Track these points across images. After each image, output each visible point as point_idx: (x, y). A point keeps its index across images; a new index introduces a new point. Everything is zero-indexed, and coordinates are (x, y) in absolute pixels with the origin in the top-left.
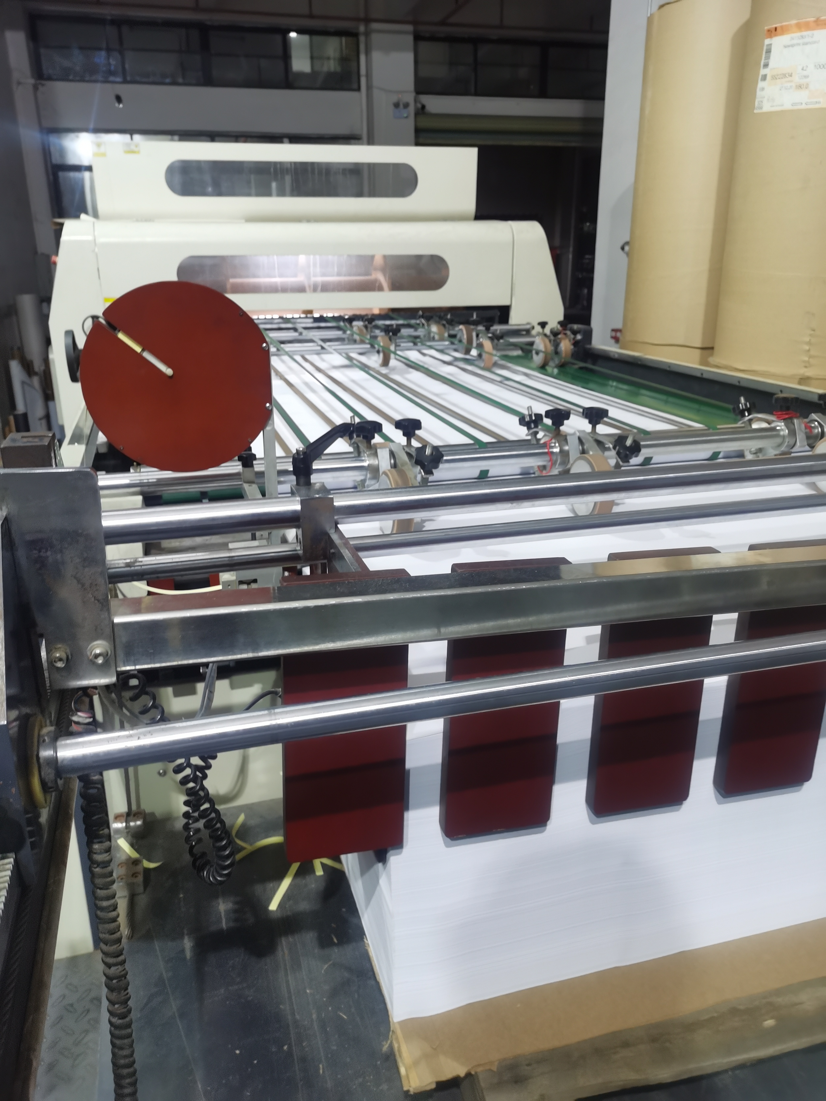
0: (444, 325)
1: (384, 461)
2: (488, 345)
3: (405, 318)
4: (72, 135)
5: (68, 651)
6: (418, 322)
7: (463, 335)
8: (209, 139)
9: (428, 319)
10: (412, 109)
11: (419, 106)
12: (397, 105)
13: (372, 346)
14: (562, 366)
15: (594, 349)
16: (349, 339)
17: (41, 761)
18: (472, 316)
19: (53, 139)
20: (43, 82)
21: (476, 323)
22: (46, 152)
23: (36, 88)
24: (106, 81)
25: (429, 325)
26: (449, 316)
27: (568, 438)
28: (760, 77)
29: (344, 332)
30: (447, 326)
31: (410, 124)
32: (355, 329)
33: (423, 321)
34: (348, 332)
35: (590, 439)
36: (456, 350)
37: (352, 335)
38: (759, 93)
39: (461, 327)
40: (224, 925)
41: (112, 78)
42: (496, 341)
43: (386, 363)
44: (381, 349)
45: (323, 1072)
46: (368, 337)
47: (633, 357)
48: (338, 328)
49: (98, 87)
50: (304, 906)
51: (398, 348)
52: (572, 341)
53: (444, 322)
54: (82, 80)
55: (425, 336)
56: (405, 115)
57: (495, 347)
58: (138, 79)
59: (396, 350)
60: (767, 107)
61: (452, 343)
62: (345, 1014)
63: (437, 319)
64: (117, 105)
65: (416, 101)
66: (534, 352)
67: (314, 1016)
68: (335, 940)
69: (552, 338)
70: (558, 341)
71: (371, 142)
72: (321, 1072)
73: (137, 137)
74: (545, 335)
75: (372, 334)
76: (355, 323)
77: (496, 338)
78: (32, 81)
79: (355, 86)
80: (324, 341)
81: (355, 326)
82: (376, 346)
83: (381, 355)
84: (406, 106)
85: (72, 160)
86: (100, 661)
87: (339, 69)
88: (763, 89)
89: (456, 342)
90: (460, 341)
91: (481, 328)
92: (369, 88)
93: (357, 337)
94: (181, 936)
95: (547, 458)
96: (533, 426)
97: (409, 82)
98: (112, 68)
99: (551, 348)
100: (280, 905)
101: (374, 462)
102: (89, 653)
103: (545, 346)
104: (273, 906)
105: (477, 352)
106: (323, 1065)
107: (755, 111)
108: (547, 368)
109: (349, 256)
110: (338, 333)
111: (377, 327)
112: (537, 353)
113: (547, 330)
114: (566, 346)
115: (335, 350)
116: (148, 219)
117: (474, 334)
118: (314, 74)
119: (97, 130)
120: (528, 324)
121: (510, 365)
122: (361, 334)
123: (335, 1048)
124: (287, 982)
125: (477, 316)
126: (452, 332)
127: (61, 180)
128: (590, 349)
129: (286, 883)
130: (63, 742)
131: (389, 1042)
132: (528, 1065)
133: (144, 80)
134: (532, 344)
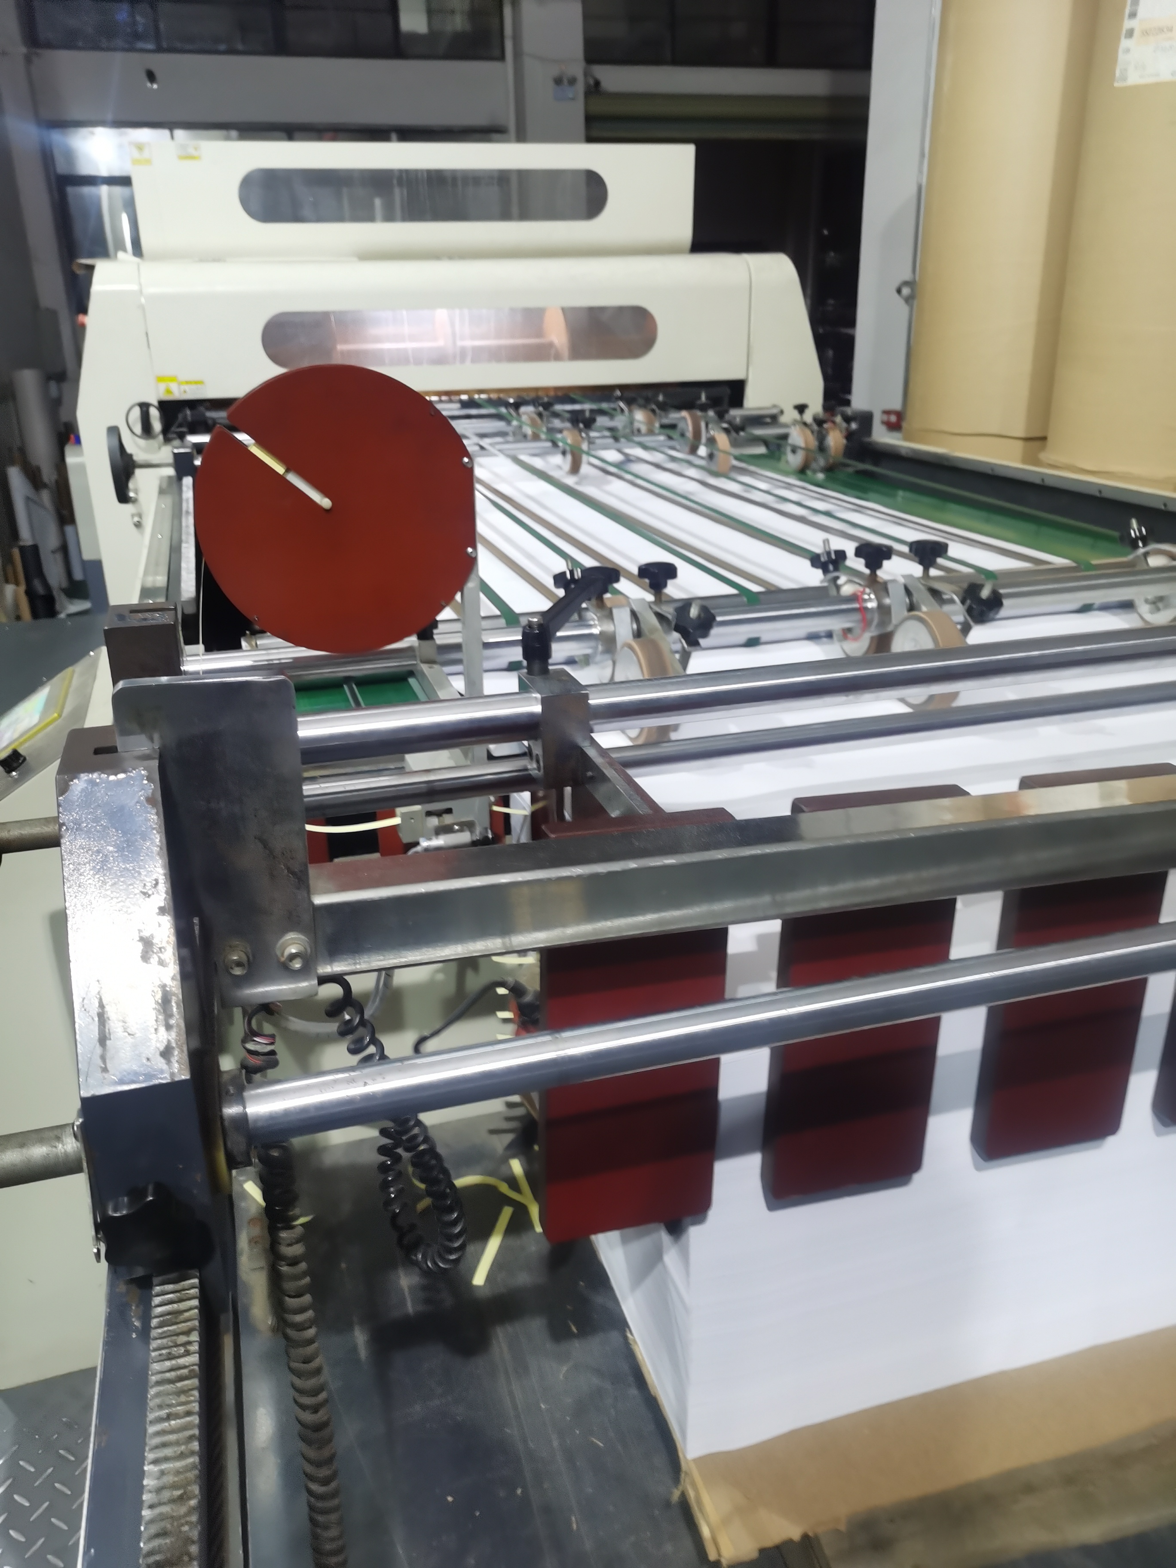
0: (653, 411)
1: (623, 626)
2: (722, 440)
3: (593, 400)
4: (84, 131)
5: (249, 950)
6: (612, 405)
7: (687, 425)
8: (283, 135)
9: (630, 402)
10: (580, 87)
11: (592, 82)
12: (558, 81)
13: (555, 444)
14: (829, 470)
15: (877, 443)
16: (514, 434)
17: (226, 1123)
18: (699, 398)
19: (56, 137)
20: (39, 51)
21: (704, 408)
22: (47, 157)
23: (28, 59)
24: (132, 49)
25: (630, 411)
26: (661, 398)
27: (890, 587)
28: (1124, 32)
29: (509, 422)
30: (657, 411)
31: (576, 110)
32: (524, 418)
33: (622, 404)
34: (515, 423)
35: (921, 586)
36: (673, 448)
37: (520, 427)
38: (1121, 57)
39: (684, 414)
40: (410, 1308)
41: (140, 45)
42: (734, 434)
43: (575, 469)
44: (568, 448)
45: (577, 1526)
46: (544, 429)
47: (936, 455)
48: (499, 417)
49: (118, 57)
50: (523, 1279)
51: (591, 446)
52: (844, 433)
53: (654, 407)
54: (96, 47)
55: (625, 427)
56: (571, 96)
57: (734, 444)
58: (178, 45)
59: (589, 448)
60: (1134, 78)
61: (670, 438)
62: (599, 1440)
63: (641, 401)
64: (149, 85)
65: (586, 74)
66: (789, 449)
67: (555, 1444)
68: (574, 1329)
69: (815, 427)
70: (824, 432)
71: (522, 137)
72: (575, 1526)
73: (179, 133)
74: (805, 424)
75: (550, 425)
76: (523, 409)
77: (733, 429)
78: (23, 50)
79: (496, 52)
80: (483, 436)
81: (525, 413)
82: (560, 444)
83: (569, 457)
84: (572, 81)
85: (85, 169)
86: (297, 965)
87: (468, 27)
88: (1128, 51)
89: (675, 434)
90: (683, 435)
91: (711, 413)
92: (518, 54)
93: (528, 431)
94: (350, 1327)
95: (857, 616)
96: (831, 567)
97: (576, 47)
98: (140, 29)
99: (813, 443)
100: (490, 1278)
101: (609, 627)
102: (278, 953)
103: (806, 442)
104: (479, 1279)
105: (707, 450)
106: (576, 1518)
107: (1116, 85)
108: (809, 473)
109: (513, 310)
110: (500, 425)
111: (556, 415)
112: (794, 451)
113: (808, 417)
114: (835, 440)
115: (500, 450)
116: (217, 258)
117: (703, 425)
118: (433, 36)
119: (120, 123)
120: (775, 406)
121: (752, 468)
122: (533, 424)
123: (590, 1490)
124: (511, 1394)
125: (707, 398)
126: (666, 421)
127: (71, 200)
128: (870, 444)
129: (494, 1244)
130: (253, 1092)
131: (681, 1488)
132: (892, 1521)
133: (188, 47)
134: (785, 437)
